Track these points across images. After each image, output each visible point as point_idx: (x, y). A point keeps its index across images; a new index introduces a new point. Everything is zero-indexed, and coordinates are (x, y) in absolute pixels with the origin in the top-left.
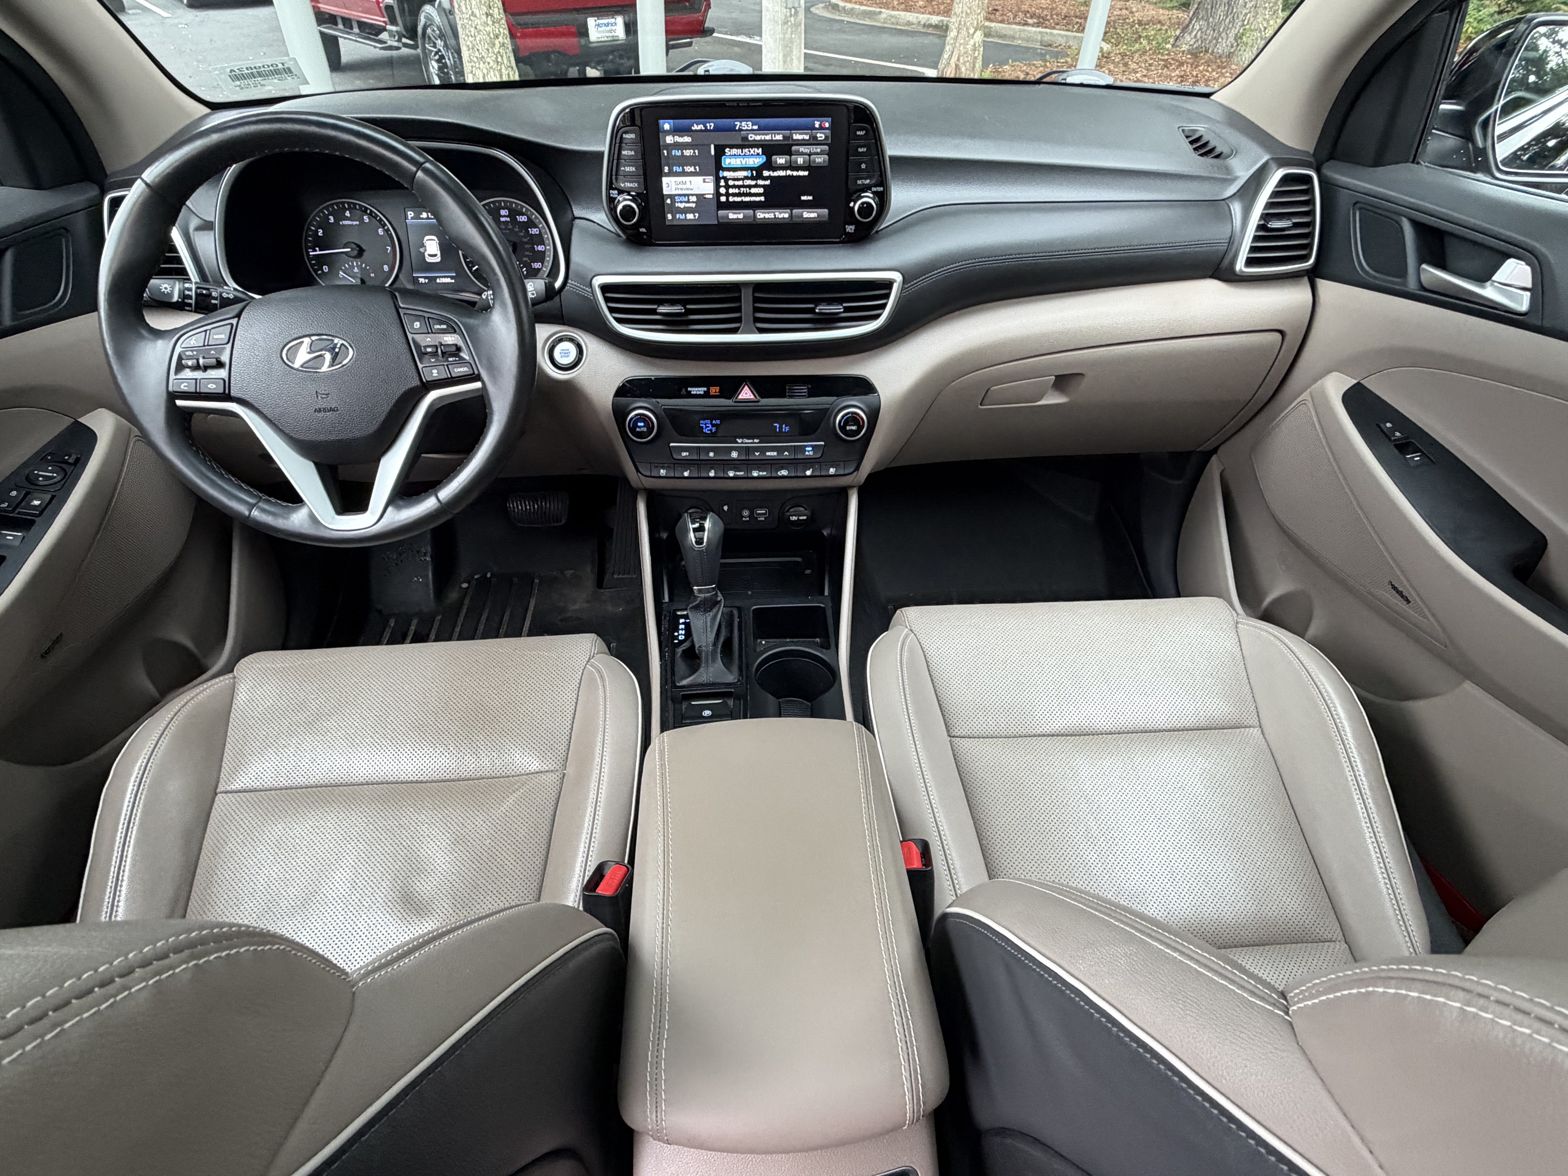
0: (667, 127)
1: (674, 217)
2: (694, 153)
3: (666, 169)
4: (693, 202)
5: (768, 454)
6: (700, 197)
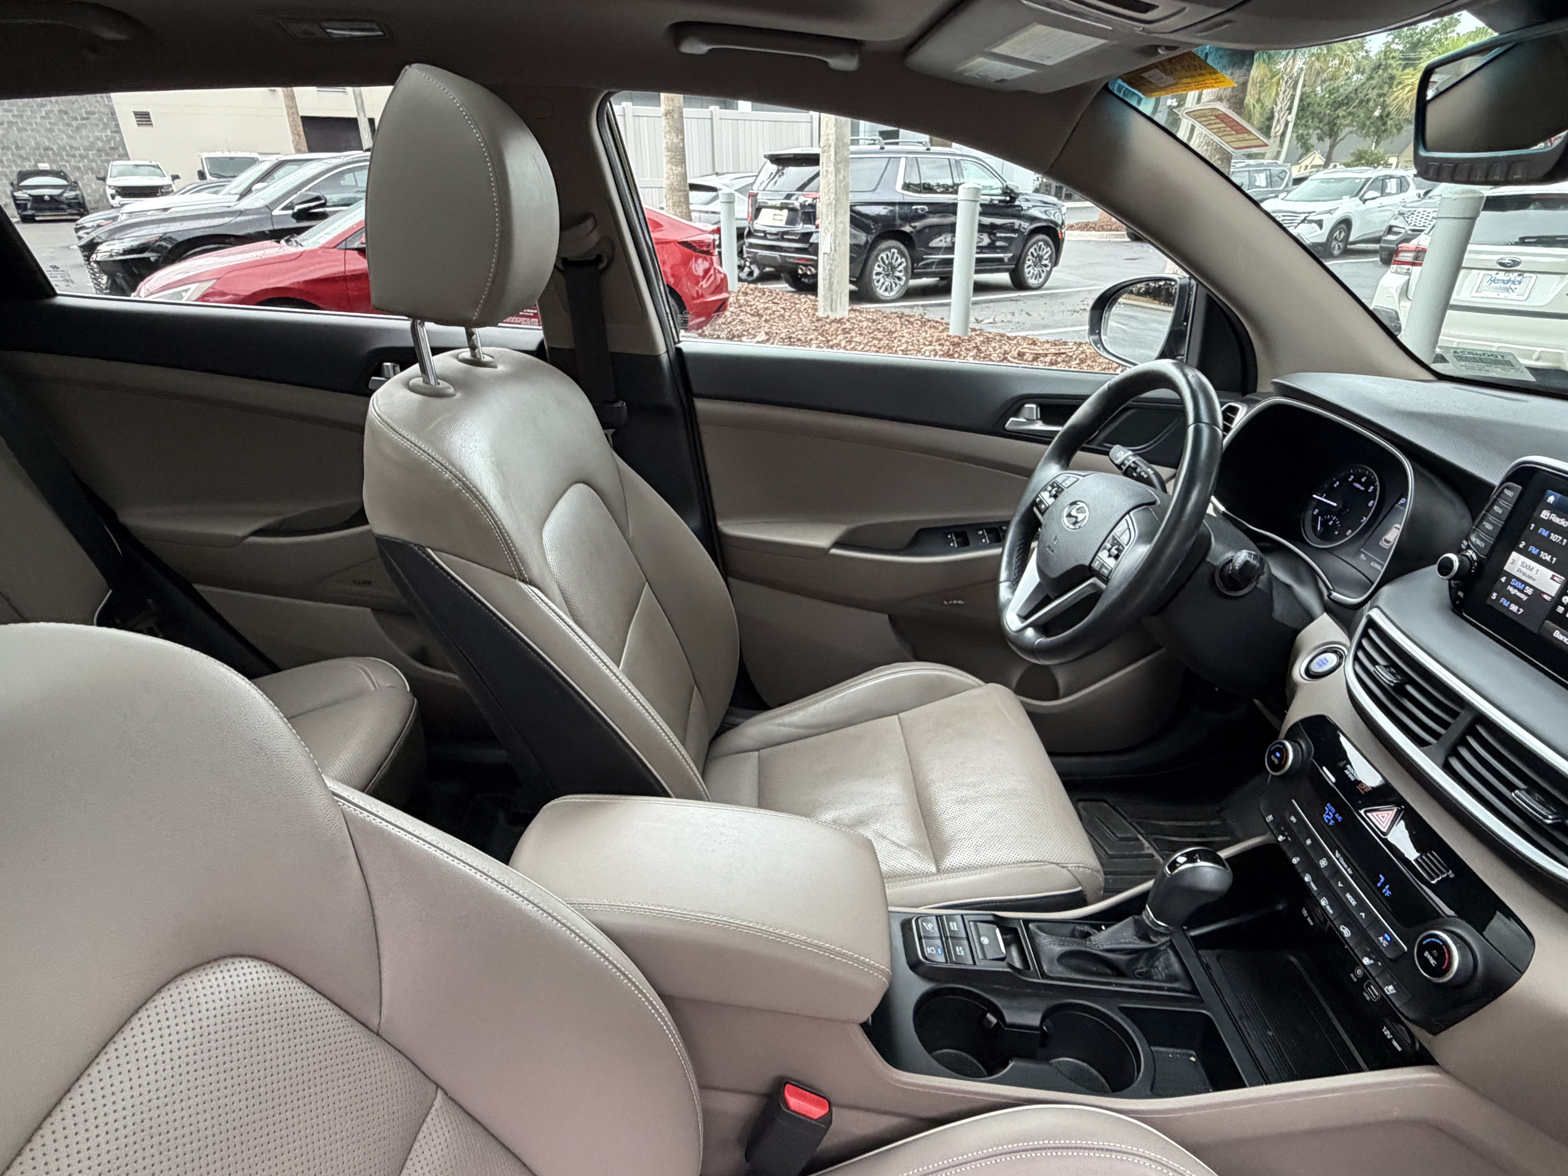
0: (1551, 499)
1: (1498, 598)
2: (1562, 541)
3: (1522, 545)
4: (1526, 594)
5: (1348, 896)
6: (1538, 593)
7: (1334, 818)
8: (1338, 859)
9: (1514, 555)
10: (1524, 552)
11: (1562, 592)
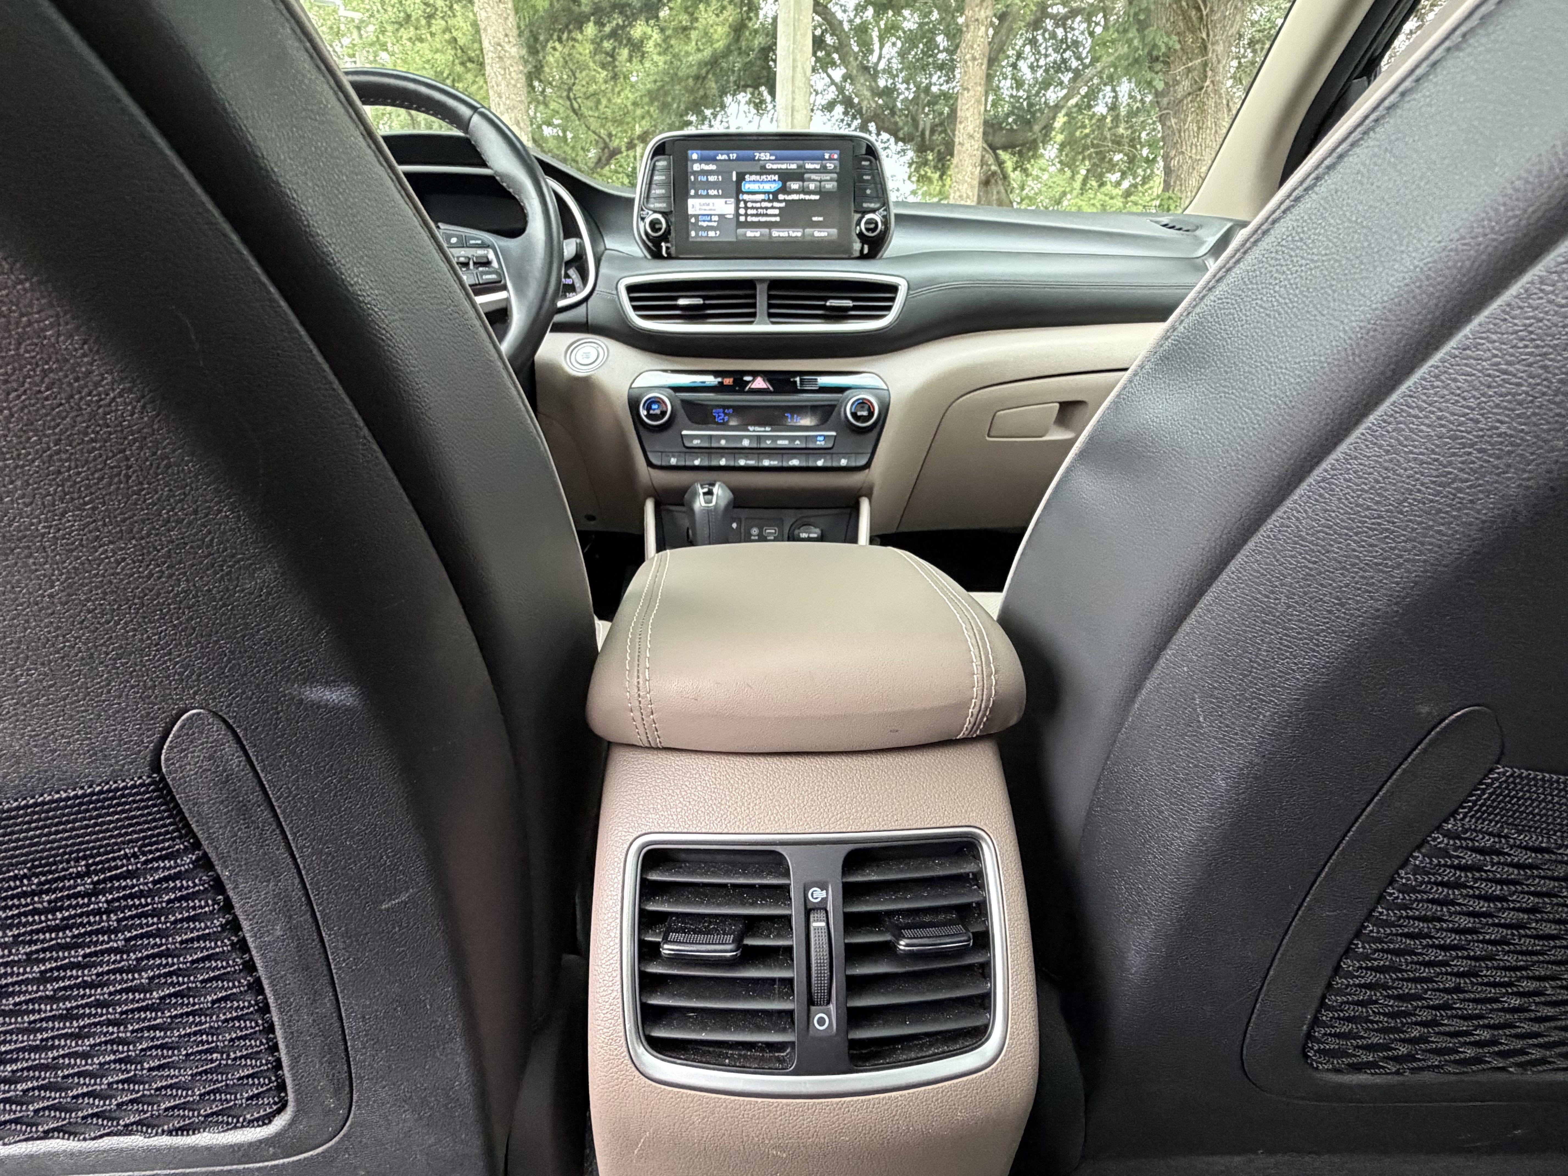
0: (695, 156)
2: (718, 178)
3: (692, 192)
4: (715, 221)
5: (779, 442)
6: (722, 217)
8: (753, 431)
9: (690, 202)
10: (697, 196)
11: (737, 208)
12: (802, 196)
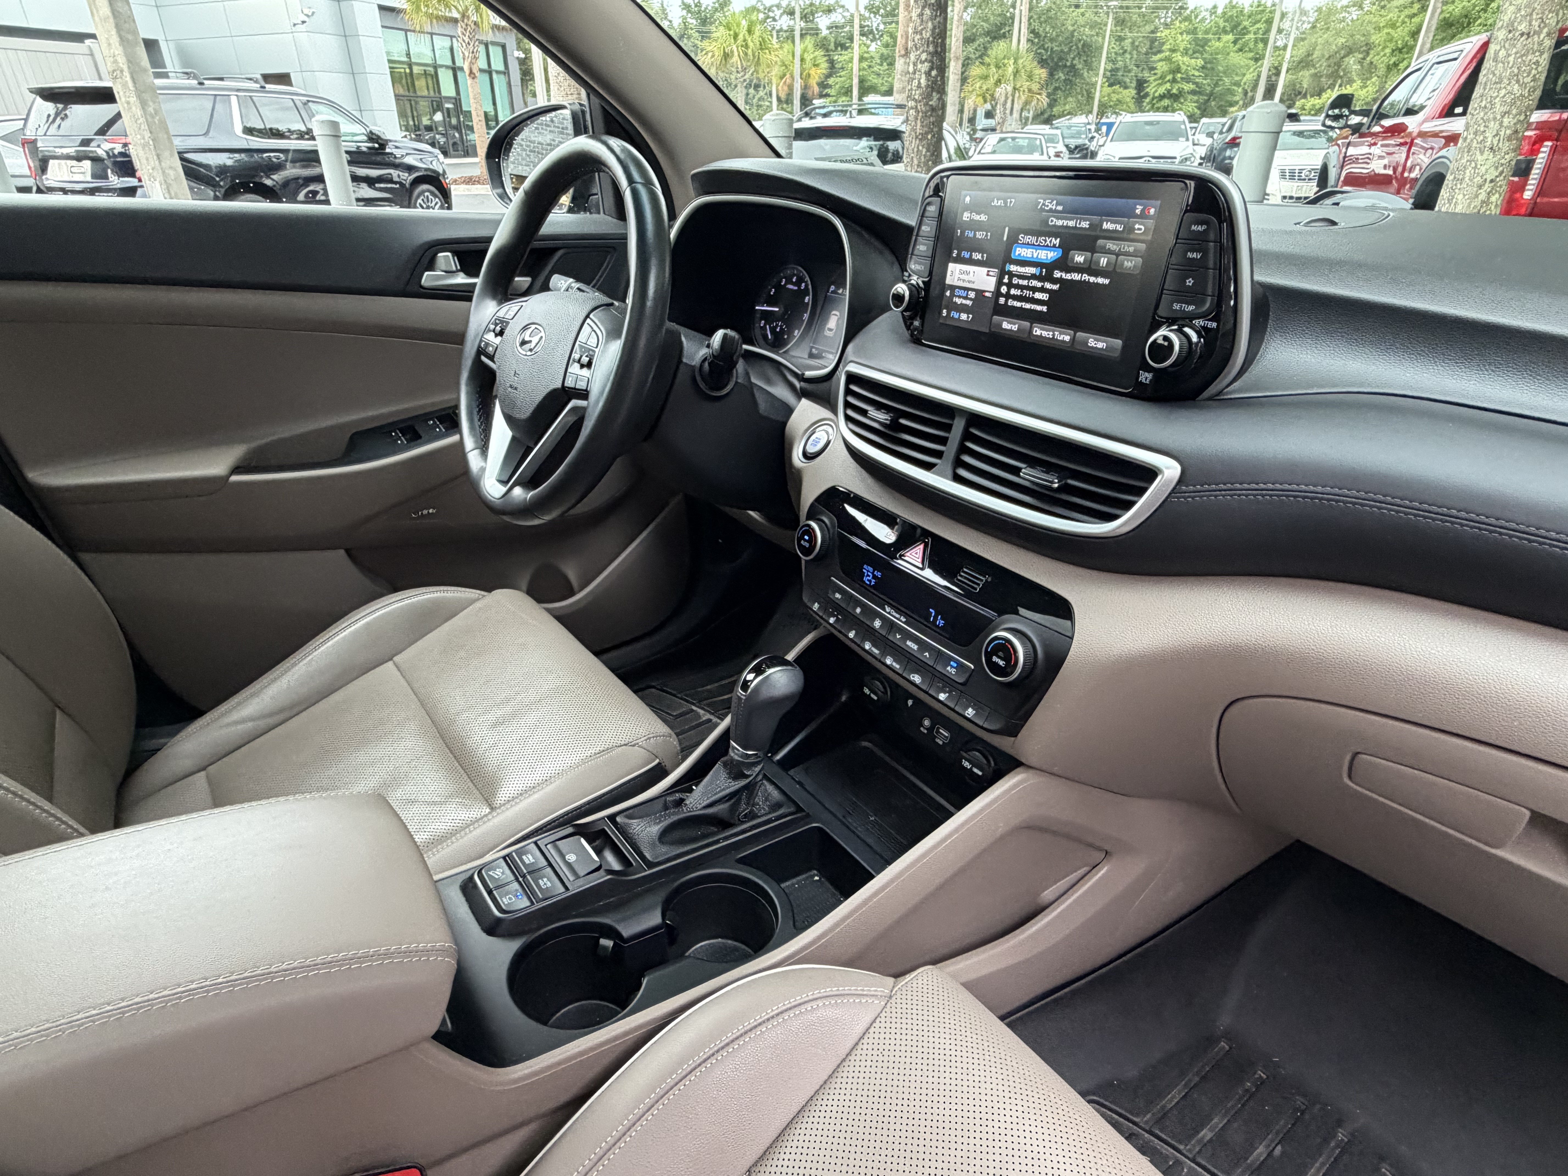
0: (968, 200)
1: (949, 314)
2: (987, 235)
3: (955, 254)
4: (971, 299)
5: (909, 643)
7: (874, 577)
8: (889, 613)
9: (951, 266)
10: (960, 260)
11: (1000, 283)
12: (1086, 277)
